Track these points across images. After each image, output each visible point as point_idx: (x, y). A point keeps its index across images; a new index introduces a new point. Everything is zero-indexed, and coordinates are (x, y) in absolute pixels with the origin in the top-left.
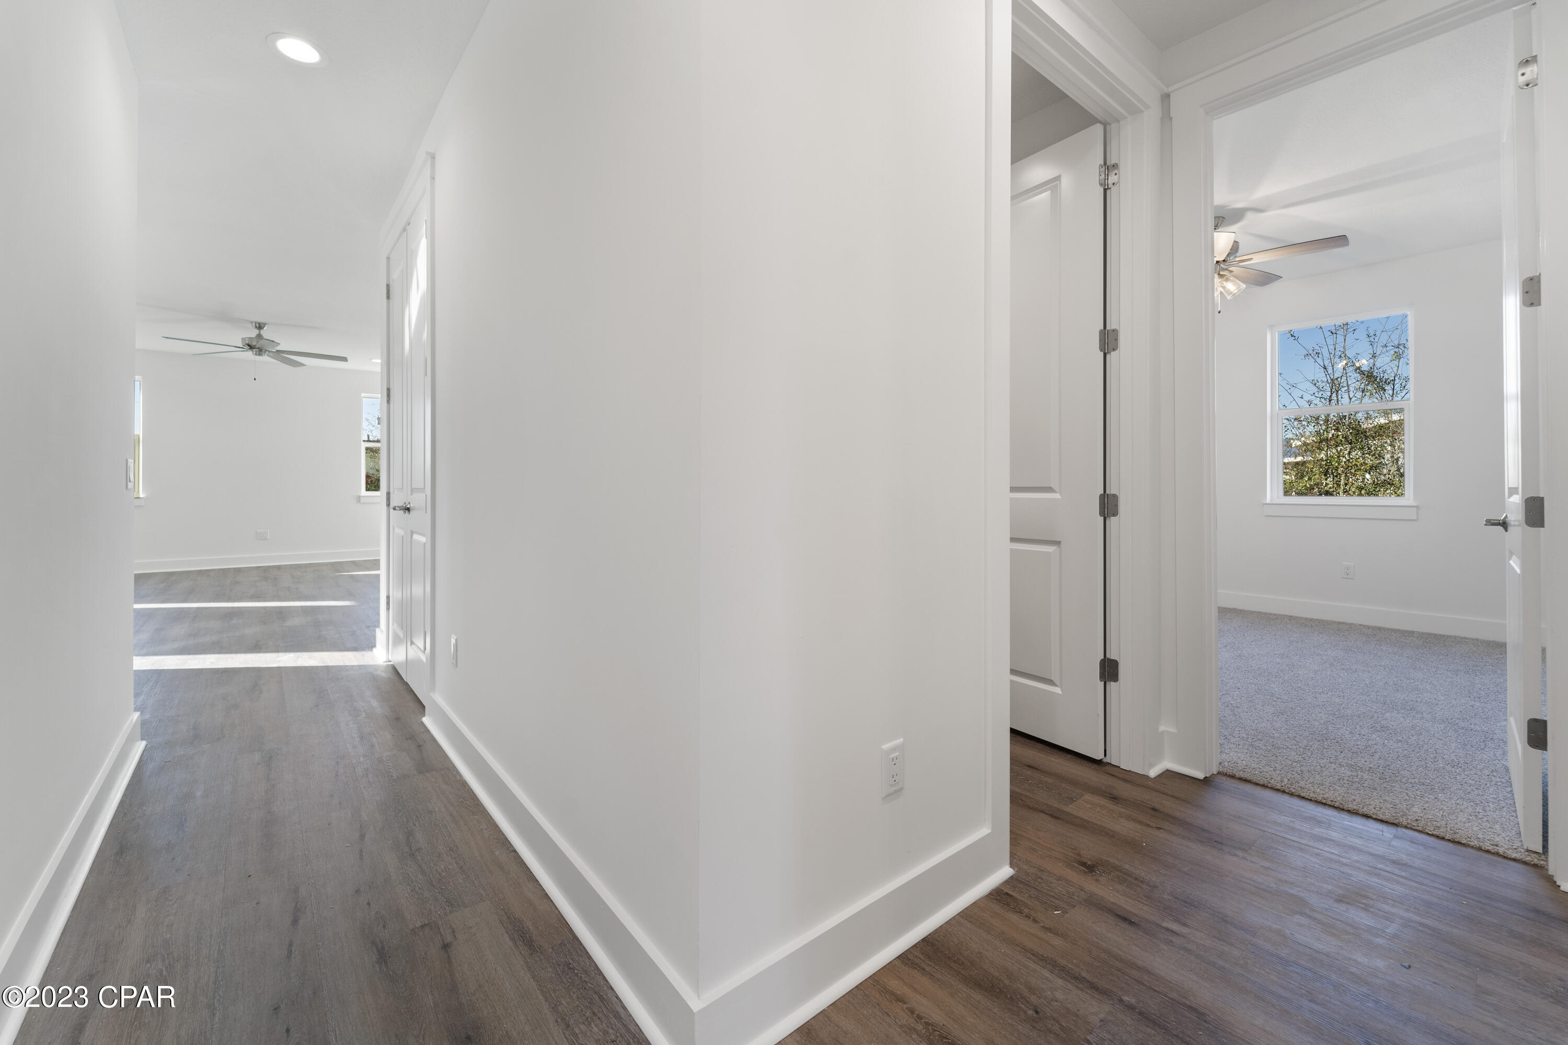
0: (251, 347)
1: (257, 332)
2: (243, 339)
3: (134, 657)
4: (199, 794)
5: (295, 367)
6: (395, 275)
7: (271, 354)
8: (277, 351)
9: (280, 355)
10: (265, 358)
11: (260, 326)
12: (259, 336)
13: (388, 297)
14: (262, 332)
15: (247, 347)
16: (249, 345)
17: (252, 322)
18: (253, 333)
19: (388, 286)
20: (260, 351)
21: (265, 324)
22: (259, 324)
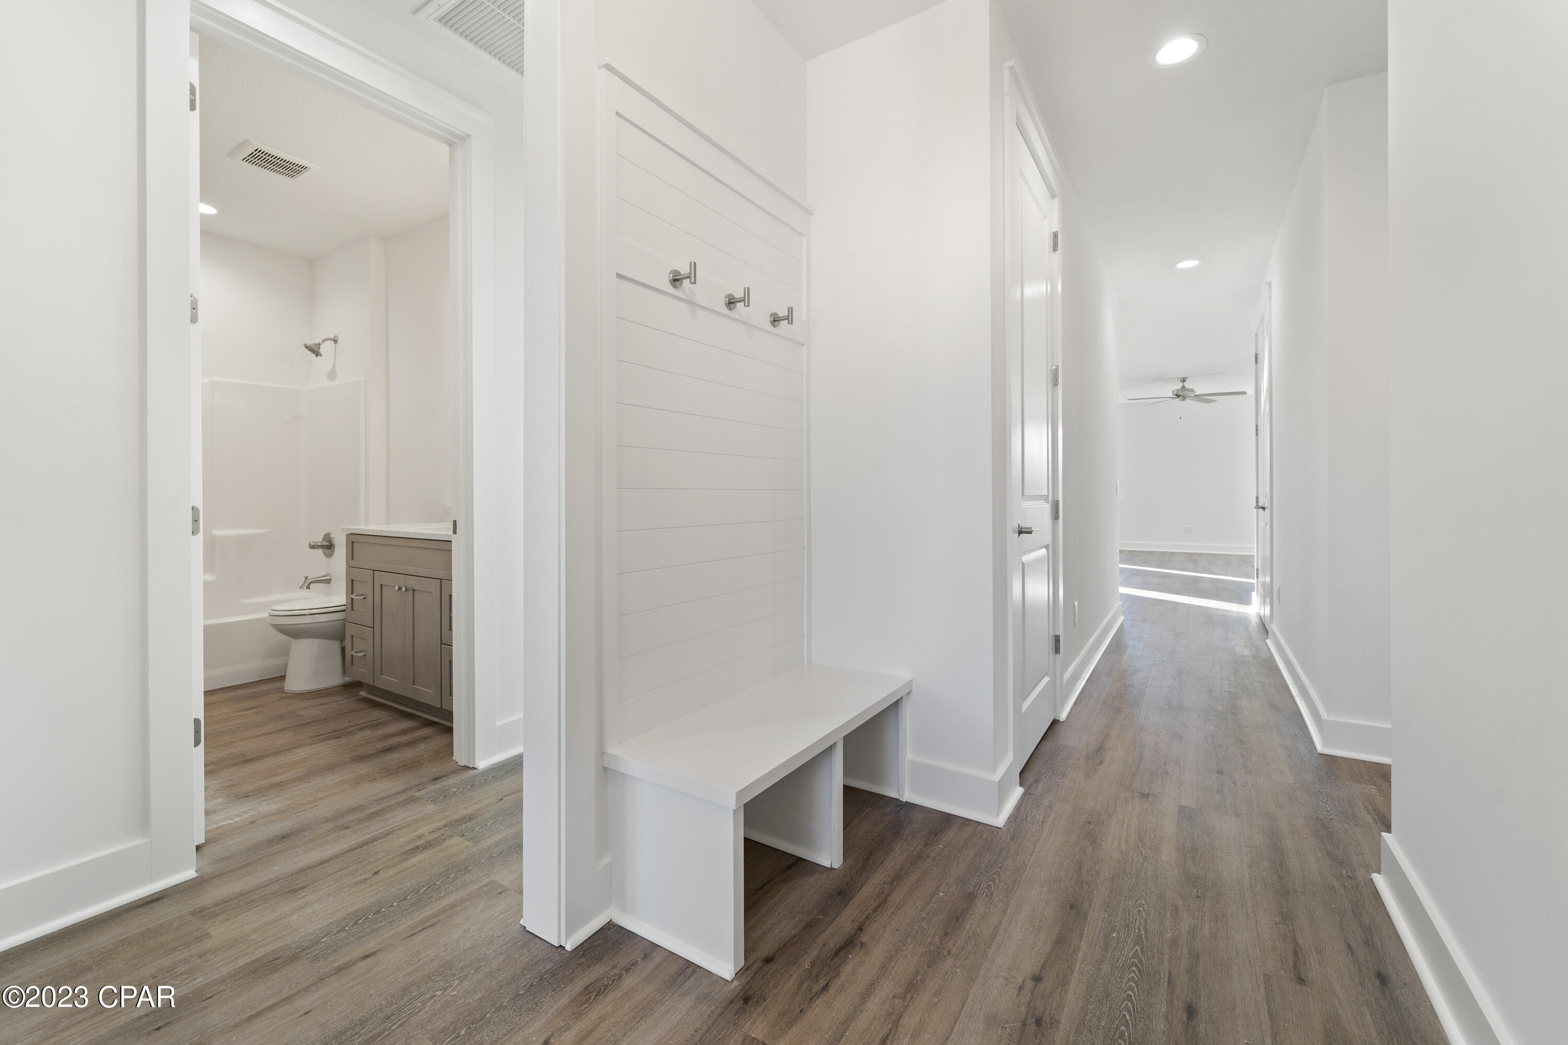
0: (1178, 396)
1: (1181, 384)
2: (1173, 391)
3: (1120, 587)
4: (1146, 637)
5: (1208, 403)
6: (1260, 348)
7: (1190, 398)
8: (1195, 395)
9: (1199, 398)
10: (1188, 401)
11: (1184, 380)
12: (1183, 387)
13: (1256, 362)
14: (1185, 384)
15: (1176, 397)
16: (1177, 395)
17: (1178, 379)
18: (1179, 386)
19: (1256, 355)
20: (1184, 398)
21: (1186, 378)
22: (1183, 378)
